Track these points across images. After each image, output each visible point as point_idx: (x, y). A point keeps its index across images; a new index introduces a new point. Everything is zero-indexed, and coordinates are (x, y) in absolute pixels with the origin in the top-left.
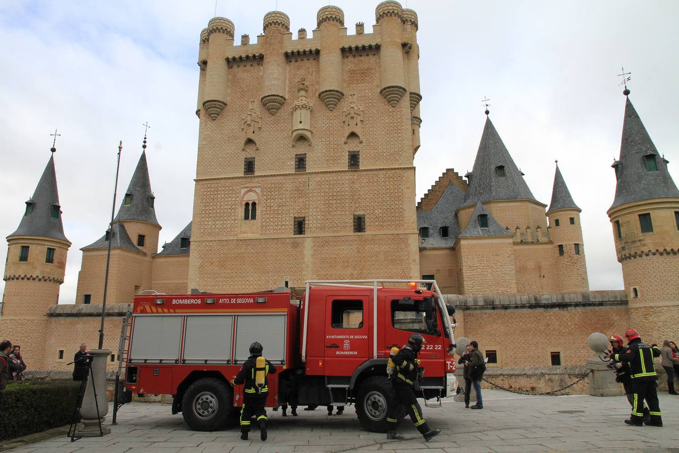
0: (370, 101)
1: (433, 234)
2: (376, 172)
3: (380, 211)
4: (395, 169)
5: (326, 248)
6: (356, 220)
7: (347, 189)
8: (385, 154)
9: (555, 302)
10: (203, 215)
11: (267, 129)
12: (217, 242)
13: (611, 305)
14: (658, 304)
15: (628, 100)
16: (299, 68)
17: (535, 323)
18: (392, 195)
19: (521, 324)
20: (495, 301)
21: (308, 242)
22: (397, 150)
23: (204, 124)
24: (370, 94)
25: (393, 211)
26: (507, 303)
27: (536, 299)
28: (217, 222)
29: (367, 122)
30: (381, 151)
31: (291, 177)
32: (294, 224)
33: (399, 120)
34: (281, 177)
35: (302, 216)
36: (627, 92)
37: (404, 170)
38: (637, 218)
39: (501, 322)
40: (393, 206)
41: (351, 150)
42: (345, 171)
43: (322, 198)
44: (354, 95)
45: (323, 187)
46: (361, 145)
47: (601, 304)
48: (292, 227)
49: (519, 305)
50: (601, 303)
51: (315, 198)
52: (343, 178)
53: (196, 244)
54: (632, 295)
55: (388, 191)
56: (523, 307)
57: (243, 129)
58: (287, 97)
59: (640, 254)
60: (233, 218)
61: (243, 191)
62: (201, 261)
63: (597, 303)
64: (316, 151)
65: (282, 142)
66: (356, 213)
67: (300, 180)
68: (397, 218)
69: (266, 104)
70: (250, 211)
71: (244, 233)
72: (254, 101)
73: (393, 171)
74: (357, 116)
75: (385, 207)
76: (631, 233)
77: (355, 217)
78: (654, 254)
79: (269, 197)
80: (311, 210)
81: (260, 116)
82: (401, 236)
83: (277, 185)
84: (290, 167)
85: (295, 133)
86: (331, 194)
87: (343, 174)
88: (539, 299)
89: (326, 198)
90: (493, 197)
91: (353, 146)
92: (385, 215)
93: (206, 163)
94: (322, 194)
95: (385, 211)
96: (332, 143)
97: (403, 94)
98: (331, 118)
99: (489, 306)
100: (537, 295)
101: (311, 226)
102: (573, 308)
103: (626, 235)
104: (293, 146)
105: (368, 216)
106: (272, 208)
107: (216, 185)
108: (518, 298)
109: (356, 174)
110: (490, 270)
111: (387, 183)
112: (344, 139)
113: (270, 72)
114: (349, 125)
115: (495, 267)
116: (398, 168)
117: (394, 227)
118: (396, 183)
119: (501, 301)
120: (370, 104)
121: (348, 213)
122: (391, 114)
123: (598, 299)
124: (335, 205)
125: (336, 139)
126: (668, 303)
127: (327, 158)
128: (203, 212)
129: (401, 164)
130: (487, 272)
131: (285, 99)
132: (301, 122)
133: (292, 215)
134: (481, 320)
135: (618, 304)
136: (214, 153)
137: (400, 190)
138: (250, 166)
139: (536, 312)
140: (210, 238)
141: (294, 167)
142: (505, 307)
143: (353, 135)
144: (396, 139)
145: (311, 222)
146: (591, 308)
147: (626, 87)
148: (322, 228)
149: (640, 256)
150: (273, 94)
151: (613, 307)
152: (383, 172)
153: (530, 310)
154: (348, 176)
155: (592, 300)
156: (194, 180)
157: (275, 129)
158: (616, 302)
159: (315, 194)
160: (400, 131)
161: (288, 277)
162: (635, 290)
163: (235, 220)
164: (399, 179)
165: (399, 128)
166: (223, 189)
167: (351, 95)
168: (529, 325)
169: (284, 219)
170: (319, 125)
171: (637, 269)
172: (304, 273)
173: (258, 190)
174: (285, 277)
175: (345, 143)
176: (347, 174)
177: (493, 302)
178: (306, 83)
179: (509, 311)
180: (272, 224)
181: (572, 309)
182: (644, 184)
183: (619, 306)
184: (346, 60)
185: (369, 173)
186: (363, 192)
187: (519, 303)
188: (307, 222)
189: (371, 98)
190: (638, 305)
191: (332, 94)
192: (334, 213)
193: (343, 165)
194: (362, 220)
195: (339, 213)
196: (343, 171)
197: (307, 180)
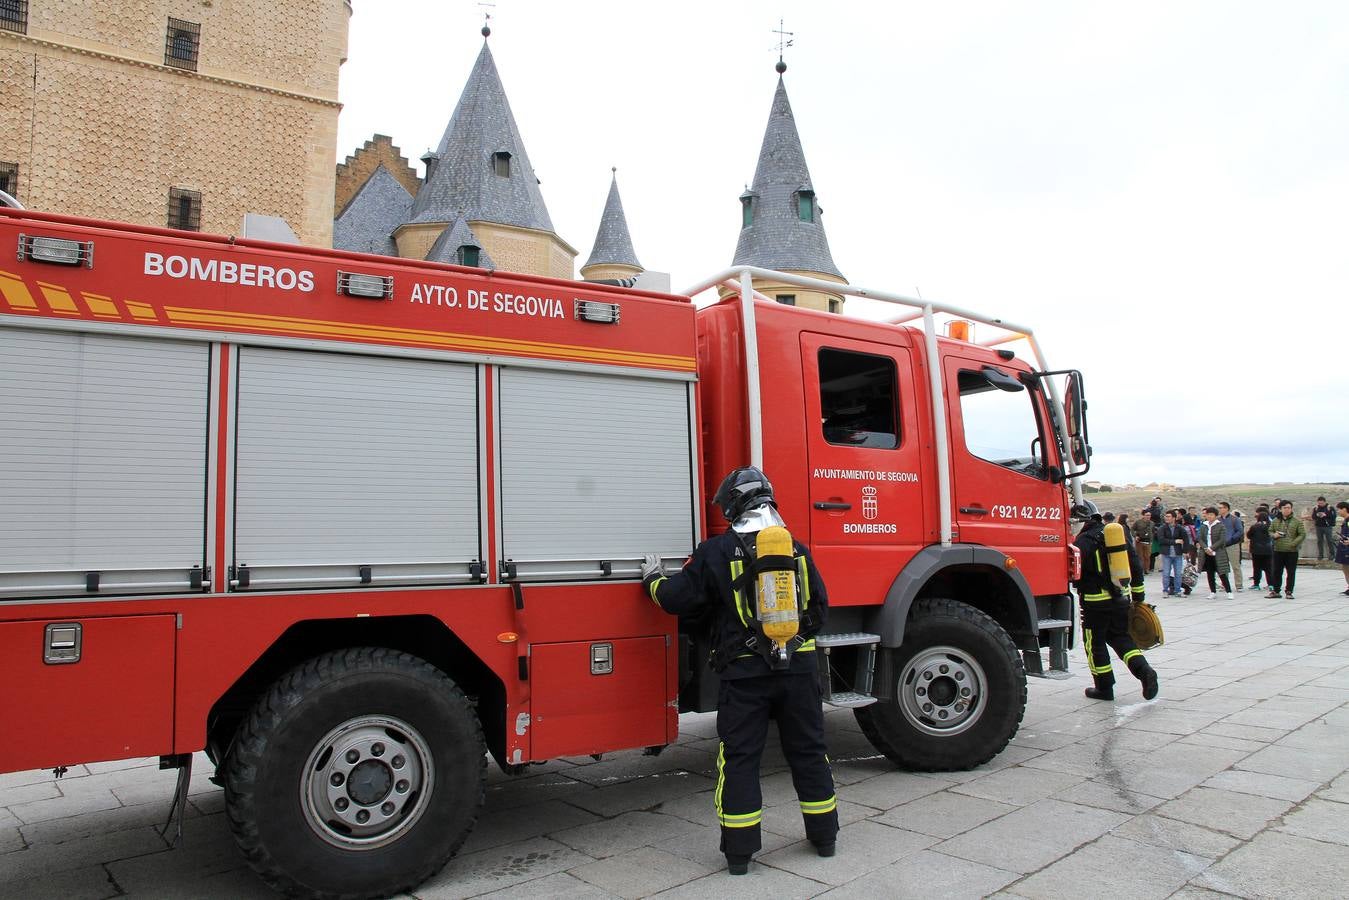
2: (241, 93)
3: (243, 192)
4: (291, 96)
6: (176, 203)
7: (156, 116)
8: (269, 53)
15: (781, 83)
18: (279, 159)
22: (301, 51)
25: (276, 198)
30: (259, 42)
35: (9, 161)
36: (781, 68)
37: (315, 105)
40: (277, 187)
41: (177, 15)
42: (157, 67)
43: (79, 124)
45: (82, 93)
46: (205, 12)
51: (55, 120)
52: (148, 84)
55: (268, 147)
66: (178, 186)
73: (287, 102)
75: (256, 184)
77: (175, 195)
80: (38, 149)
86: (106, 119)
87: (147, 73)
89: (92, 126)
90: (485, 215)
91: (185, 7)
94: (80, 113)
101: (36, 192)
105: (209, 197)
109: (183, 80)
111: (269, 127)
116: (300, 98)
118: (290, 131)
121: (153, 178)
124: (117, 152)
127: (100, 18)
129: (306, 88)
137: (299, 152)
144: (302, 22)
145: (36, 182)
147: (781, 57)
148: (72, 207)
152: (260, 96)
154: (161, 83)
159: (54, 108)
164: (301, 123)
176: (160, 76)
185: (223, 89)
186: (201, 135)
192: (114, 172)
193: (149, 50)
194: (193, 206)
195: (127, 174)
196: (147, 66)
197: (30, 60)
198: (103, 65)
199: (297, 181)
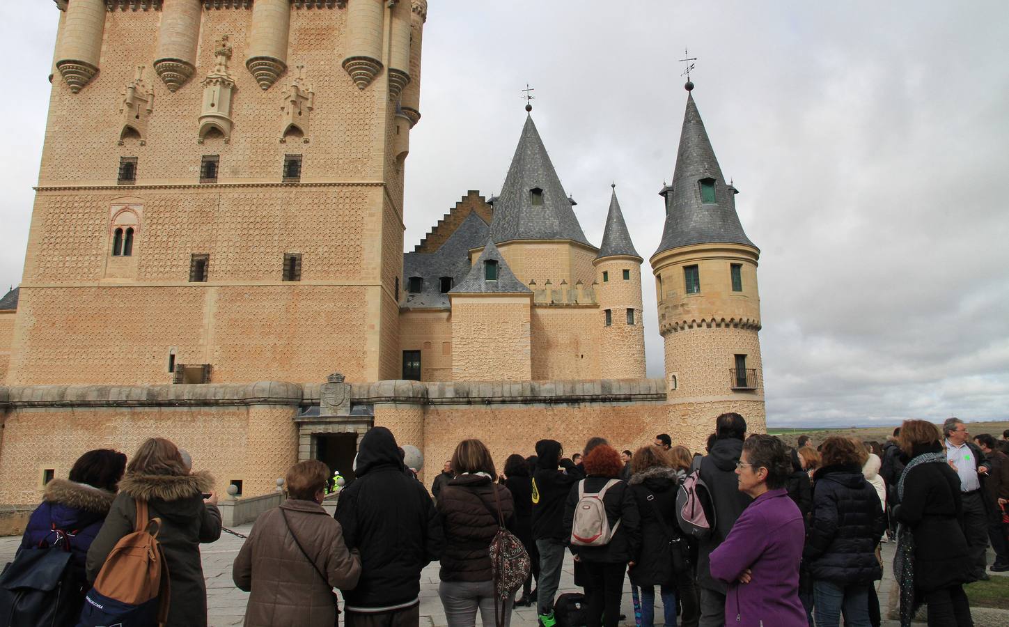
0: (327, 78)
1: (428, 288)
2: (324, 189)
4: (353, 185)
5: (238, 304)
6: (288, 262)
7: (278, 213)
8: (341, 162)
9: (562, 394)
10: (45, 246)
11: (162, 113)
12: (64, 289)
13: (643, 400)
14: (699, 400)
15: (690, 97)
16: (220, 19)
17: (531, 426)
18: (347, 225)
19: (509, 427)
20: (472, 392)
21: (210, 293)
22: (360, 156)
23: (57, 98)
24: (327, 67)
25: (345, 249)
26: (488, 395)
27: (532, 390)
28: (68, 258)
29: (318, 111)
30: (335, 156)
31: (191, 191)
32: (192, 266)
33: (367, 110)
34: (177, 191)
35: (204, 252)
36: (689, 87)
37: (369, 187)
38: (682, 271)
39: (479, 424)
40: (346, 243)
41: (290, 152)
42: (278, 185)
43: (238, 226)
44: (302, 67)
45: (241, 208)
46: (305, 146)
47: (628, 399)
48: (188, 269)
49: (507, 399)
50: (628, 397)
51: (227, 226)
52: (274, 195)
53: (30, 292)
54: (671, 386)
55: (340, 218)
56: (513, 401)
57: (121, 110)
58: (197, 65)
59: (681, 325)
60: (95, 253)
61: (114, 210)
62: (35, 320)
63: (622, 396)
64: (235, 152)
65: (183, 135)
66: (290, 251)
67: (206, 196)
68: (351, 261)
69: (161, 72)
70: (123, 241)
71: (111, 276)
72: (144, 67)
73: (350, 188)
74: (301, 100)
75: (333, 243)
76: (673, 294)
77: (287, 257)
78: (699, 326)
79: (155, 221)
80: (219, 244)
81: (151, 92)
82: (355, 289)
83: (169, 203)
84: (193, 175)
85: (204, 121)
86: (252, 220)
87: (273, 189)
88: (537, 389)
89: (245, 225)
90: (519, 235)
91: (294, 146)
92: (333, 255)
93: (56, 162)
94: (239, 220)
95: (333, 249)
96: (262, 141)
97: (378, 71)
98: (264, 101)
99: (461, 400)
101: (217, 268)
102: (588, 404)
103: (667, 296)
104: (201, 143)
105: (306, 256)
106: (159, 239)
107: (71, 199)
108: (506, 388)
109: (294, 189)
110: (493, 345)
111: (341, 206)
112: (281, 135)
113: (169, 21)
114: (288, 113)
115: (501, 340)
116: (358, 185)
117: (344, 274)
118: (353, 206)
119: (481, 392)
120: (326, 83)
121: (276, 250)
122: (356, 99)
123: (625, 391)
124: (258, 238)
125: (267, 135)
126: (711, 398)
127: (251, 164)
128: (46, 240)
129: (363, 178)
130: (488, 347)
131: (194, 68)
132: (213, 105)
133: (189, 250)
134: (449, 420)
135: (652, 399)
136: (70, 146)
137: (359, 218)
138: (128, 171)
139: (533, 409)
140: (52, 284)
141: (198, 175)
142: (489, 402)
143: (293, 130)
144: (360, 138)
145: (218, 262)
146: (614, 404)
147: (689, 78)
148: (234, 273)
149: (682, 328)
150: (170, 57)
151: (646, 403)
152: (335, 189)
153: (523, 407)
154: (281, 193)
155: (615, 392)
156: (34, 188)
157: (174, 113)
158: (649, 396)
159: (228, 219)
160: (367, 127)
161: (176, 348)
163: (97, 255)
164: (360, 200)
165: (367, 121)
166: (82, 204)
167: (298, 67)
168: (520, 430)
169: (176, 256)
170: (244, 112)
171: (678, 347)
172: (201, 342)
173: (139, 210)
174: (170, 348)
175: (282, 142)
176: (280, 189)
177: (468, 394)
178: (228, 44)
179: (494, 406)
180: (156, 263)
181: (586, 406)
182: (695, 222)
183: (654, 403)
184: (294, 13)
185: (314, 189)
186: (302, 219)
187: (506, 395)
188: (211, 262)
189: (328, 73)
190: (677, 401)
191: (266, 63)
192: (255, 250)
193: (275, 175)
194: (297, 262)
195: (262, 249)
196: (273, 185)
197: (217, 197)
198: (251, 190)
199: (358, 237)
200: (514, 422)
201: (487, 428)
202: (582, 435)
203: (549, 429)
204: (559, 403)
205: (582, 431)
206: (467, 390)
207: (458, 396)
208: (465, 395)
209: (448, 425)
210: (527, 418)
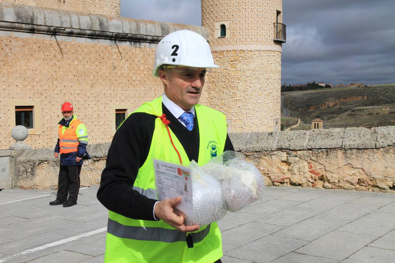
9: (128, 32)
14: (250, 47)
17: (97, 63)
19: (76, 62)
20: (37, 17)
26: (56, 23)
27: (101, 24)
39: (43, 56)
49: (75, 31)
56: (80, 35)
88: (106, 24)
99: (24, 26)
100: (102, 18)
102: (147, 45)
108: (75, 18)
119: (47, 19)
126: (260, 47)
134: (7, 50)
142: (54, 32)
153: (90, 42)
162: (223, 27)
168: (87, 66)
177: (32, 20)
179: (59, 38)
190: (225, 48)
200: (80, 57)
201: (53, 62)
202: (143, 76)
203: (115, 68)
204: (123, 41)
205: (143, 71)
206: (31, 15)
207: (20, 21)
208: (29, 20)
209: (7, 55)
210: (93, 54)
